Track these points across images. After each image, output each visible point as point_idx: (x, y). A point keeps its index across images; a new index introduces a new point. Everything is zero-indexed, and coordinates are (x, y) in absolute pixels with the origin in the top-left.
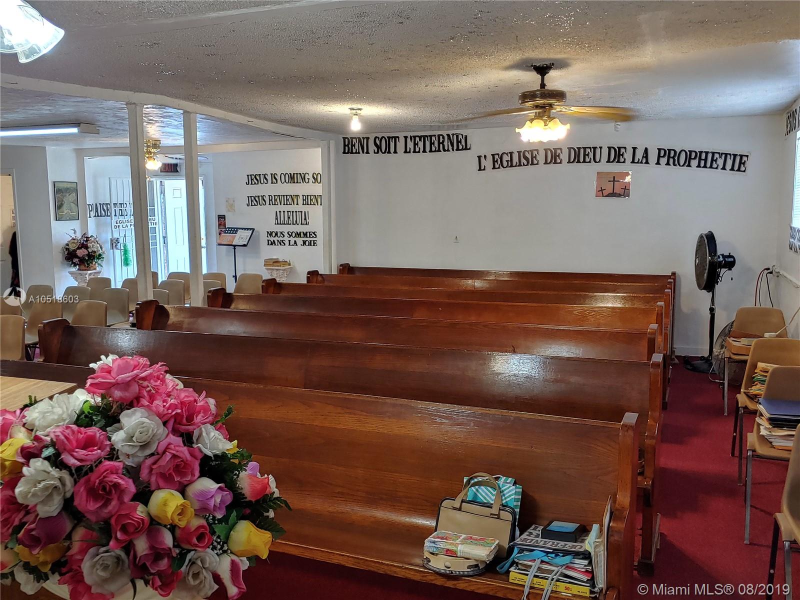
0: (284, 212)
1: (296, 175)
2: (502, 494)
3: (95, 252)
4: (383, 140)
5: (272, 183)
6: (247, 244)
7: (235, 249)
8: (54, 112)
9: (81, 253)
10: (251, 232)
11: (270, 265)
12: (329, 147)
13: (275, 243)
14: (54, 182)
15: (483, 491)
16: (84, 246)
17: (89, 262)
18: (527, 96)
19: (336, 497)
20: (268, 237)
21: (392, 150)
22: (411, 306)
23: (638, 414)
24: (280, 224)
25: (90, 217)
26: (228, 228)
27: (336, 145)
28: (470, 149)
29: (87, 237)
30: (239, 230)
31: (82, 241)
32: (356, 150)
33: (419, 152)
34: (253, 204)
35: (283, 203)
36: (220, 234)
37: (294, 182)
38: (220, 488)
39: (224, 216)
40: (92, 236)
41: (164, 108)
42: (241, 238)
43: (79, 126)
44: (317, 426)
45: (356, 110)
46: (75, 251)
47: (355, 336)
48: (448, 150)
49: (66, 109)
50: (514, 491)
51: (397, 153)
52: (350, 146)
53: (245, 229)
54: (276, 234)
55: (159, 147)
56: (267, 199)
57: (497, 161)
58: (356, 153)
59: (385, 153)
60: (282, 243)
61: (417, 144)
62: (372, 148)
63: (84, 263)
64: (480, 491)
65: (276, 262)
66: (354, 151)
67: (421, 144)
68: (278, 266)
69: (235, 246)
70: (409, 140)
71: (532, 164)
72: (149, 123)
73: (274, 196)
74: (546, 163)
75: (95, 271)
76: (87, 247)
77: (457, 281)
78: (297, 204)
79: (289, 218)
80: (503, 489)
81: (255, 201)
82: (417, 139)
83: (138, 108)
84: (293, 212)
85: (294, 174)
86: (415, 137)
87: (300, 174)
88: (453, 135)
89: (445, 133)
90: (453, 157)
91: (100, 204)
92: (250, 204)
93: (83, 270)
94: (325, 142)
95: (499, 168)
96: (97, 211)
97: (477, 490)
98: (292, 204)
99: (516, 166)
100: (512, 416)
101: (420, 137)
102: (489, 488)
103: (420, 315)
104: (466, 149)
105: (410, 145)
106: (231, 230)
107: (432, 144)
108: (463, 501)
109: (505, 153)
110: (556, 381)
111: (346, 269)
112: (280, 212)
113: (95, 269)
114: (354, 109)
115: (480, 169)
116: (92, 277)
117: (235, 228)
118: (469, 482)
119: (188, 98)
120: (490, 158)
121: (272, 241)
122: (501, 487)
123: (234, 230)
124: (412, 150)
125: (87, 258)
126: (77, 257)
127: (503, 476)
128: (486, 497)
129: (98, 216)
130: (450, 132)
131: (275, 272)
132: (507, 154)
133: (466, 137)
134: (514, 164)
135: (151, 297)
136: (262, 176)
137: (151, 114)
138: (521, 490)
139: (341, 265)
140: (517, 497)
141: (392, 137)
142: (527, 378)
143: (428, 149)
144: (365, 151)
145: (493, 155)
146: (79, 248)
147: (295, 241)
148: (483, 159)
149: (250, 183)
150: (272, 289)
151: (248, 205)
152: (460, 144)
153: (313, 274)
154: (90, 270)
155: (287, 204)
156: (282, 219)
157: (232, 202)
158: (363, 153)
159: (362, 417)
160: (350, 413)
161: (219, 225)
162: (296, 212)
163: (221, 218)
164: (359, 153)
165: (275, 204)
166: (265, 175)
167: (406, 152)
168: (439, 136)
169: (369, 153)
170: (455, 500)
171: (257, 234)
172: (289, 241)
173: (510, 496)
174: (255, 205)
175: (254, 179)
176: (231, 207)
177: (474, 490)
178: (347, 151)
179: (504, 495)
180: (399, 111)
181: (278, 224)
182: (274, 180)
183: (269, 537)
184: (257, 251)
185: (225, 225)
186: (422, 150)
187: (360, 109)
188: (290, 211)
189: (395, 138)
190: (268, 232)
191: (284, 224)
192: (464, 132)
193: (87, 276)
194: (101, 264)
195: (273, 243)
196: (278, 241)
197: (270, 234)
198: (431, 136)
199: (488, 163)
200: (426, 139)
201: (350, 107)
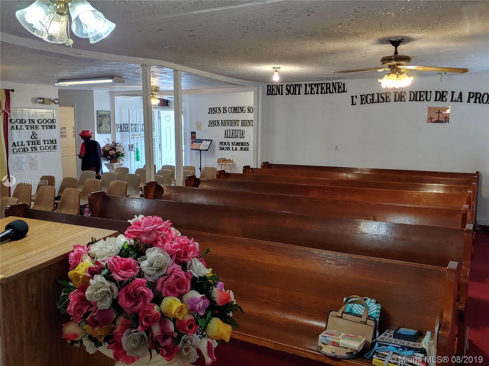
0: (230, 130)
1: (237, 108)
2: (368, 309)
3: (120, 152)
4: (292, 87)
5: (223, 113)
6: (208, 149)
7: (201, 152)
8: (100, 70)
9: (112, 152)
10: (210, 142)
11: (221, 162)
12: (258, 91)
13: (224, 149)
14: (97, 111)
15: (356, 307)
16: (113, 148)
17: (116, 158)
18: (385, 60)
19: (263, 305)
20: (220, 145)
21: (297, 92)
22: (308, 189)
23: (458, 262)
24: (228, 137)
25: (117, 132)
26: (197, 139)
27: (262, 89)
28: (346, 92)
29: (115, 144)
30: (204, 141)
31: (112, 146)
32: (275, 92)
33: (314, 94)
34: (212, 126)
35: (229, 125)
36: (192, 143)
37: (237, 112)
38: (202, 297)
39: (195, 132)
40: (118, 143)
41: (163, 68)
42: (204, 145)
43: (113, 78)
44: (251, 261)
45: (277, 68)
46: (108, 151)
47: (273, 206)
48: (333, 93)
49: (106, 69)
50: (376, 308)
51: (300, 94)
52: (271, 90)
53: (207, 140)
54: (225, 144)
55: (158, 91)
56: (220, 122)
57: (364, 99)
58: (275, 94)
59: (292, 94)
60: (228, 149)
61: (313, 89)
62: (285, 91)
63: (113, 159)
64: (354, 306)
65: (225, 160)
66: (274, 93)
67: (315, 89)
68: (225, 163)
69: (201, 150)
70: (308, 86)
71: (386, 101)
72: (153, 77)
73: (225, 120)
74: (395, 101)
75: (119, 164)
76: (115, 150)
77: (336, 174)
78: (238, 126)
79: (233, 134)
80: (369, 306)
81: (213, 123)
82: (313, 86)
83: (148, 68)
84: (235, 130)
85: (236, 107)
86: (312, 84)
87: (240, 107)
88: (336, 83)
89: (330, 82)
90: (335, 97)
91: (123, 124)
92: (210, 126)
93: (113, 163)
94: (256, 88)
95: (365, 103)
96: (121, 128)
97: (352, 306)
98: (235, 125)
99: (376, 103)
100: (376, 261)
101: (315, 85)
102: (360, 305)
103: (313, 195)
104: (344, 92)
105: (309, 89)
106: (199, 141)
107: (322, 88)
108: (343, 312)
109: (369, 94)
110: (402, 239)
111: (266, 165)
112: (228, 130)
113: (120, 162)
114: (275, 68)
115: (353, 104)
116: (118, 167)
117: (201, 140)
118: (347, 300)
119: (177, 62)
120: (359, 98)
121: (222, 148)
122: (368, 304)
123: (201, 141)
124: (310, 92)
125: (115, 156)
126: (109, 155)
127: (369, 298)
128: (358, 310)
129: (122, 131)
130: (334, 81)
131: (224, 166)
132: (370, 95)
133: (344, 84)
134: (375, 102)
135: (153, 180)
136: (217, 109)
137: (155, 72)
138: (380, 307)
139: (264, 163)
140: (378, 311)
141: (298, 85)
142: (384, 236)
143: (320, 92)
144: (280, 93)
145: (361, 96)
146: (110, 150)
147: (236, 148)
148: (354, 98)
149: (211, 113)
150: (222, 176)
151: (209, 126)
152: (340, 89)
153: (246, 168)
154: (117, 163)
155: (232, 126)
156: (229, 134)
157: (200, 124)
158: (279, 94)
159: (280, 257)
160: (272, 254)
161: (192, 138)
162: (237, 130)
163: (193, 133)
164: (276, 94)
165: (225, 126)
166: (219, 108)
167: (306, 94)
168: (327, 84)
169: (283, 95)
170: (338, 312)
171: (214, 143)
172: (233, 148)
173: (373, 311)
174: (213, 126)
175: (213, 111)
176: (199, 127)
177: (350, 306)
178: (269, 94)
179: (369, 310)
180: (303, 69)
181: (226, 137)
182: (225, 111)
183: (231, 329)
184: (213, 153)
185: (195, 138)
186: (316, 92)
187: (279, 68)
188: (234, 130)
189: (299, 85)
190: (220, 142)
191: (230, 137)
192: (343, 81)
193: (115, 166)
194: (123, 159)
195: (223, 149)
196: (226, 147)
197: (221, 143)
198: (322, 84)
199: (358, 101)
200: (319, 85)
201: (273, 67)
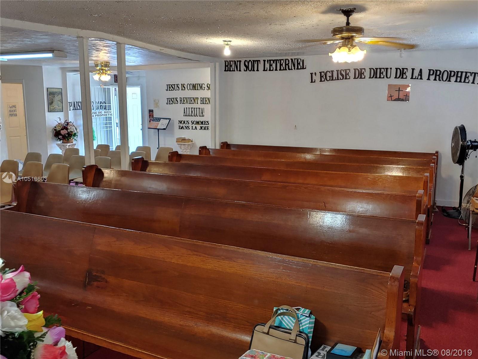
0: (189, 108)
1: (196, 85)
3: (72, 132)
4: (250, 63)
5: (182, 90)
6: (166, 128)
7: (158, 131)
9: (64, 132)
10: (168, 120)
11: (180, 142)
12: (215, 67)
13: (183, 128)
14: (47, 88)
15: (286, 319)
16: (65, 128)
17: (68, 138)
18: (337, 31)
19: (185, 314)
20: (179, 124)
21: (256, 69)
23: (403, 267)
24: (187, 116)
25: (70, 110)
26: (154, 118)
27: (219, 66)
28: (305, 68)
29: (67, 123)
30: (161, 119)
31: (64, 125)
32: (233, 69)
33: (273, 70)
34: (170, 103)
35: (188, 102)
36: (150, 122)
37: (195, 90)
39: (153, 110)
40: (70, 122)
42: (162, 124)
43: (53, 52)
44: (173, 263)
45: (227, 41)
46: (60, 131)
48: (292, 69)
49: (43, 40)
51: (259, 71)
52: (229, 66)
53: (165, 119)
54: (184, 122)
55: (109, 66)
56: (179, 100)
57: (323, 77)
58: (233, 71)
59: (251, 71)
60: (188, 128)
61: (272, 65)
62: (243, 67)
63: (65, 139)
64: (284, 319)
65: (184, 140)
66: (232, 69)
67: (274, 65)
68: (184, 142)
69: (158, 129)
70: (266, 62)
71: (346, 78)
73: (183, 98)
74: (355, 78)
75: (72, 144)
76: (67, 129)
77: (294, 154)
78: (197, 103)
79: (192, 112)
80: (301, 319)
81: (171, 101)
82: (272, 62)
83: (84, 40)
84: (194, 108)
86: (270, 60)
87: (199, 84)
88: (295, 59)
89: (289, 58)
90: (294, 73)
91: (77, 102)
93: (65, 143)
94: (213, 64)
95: (324, 81)
96: (74, 106)
97: (282, 319)
98: (194, 103)
99: (335, 80)
101: (274, 61)
102: (291, 318)
103: (266, 177)
104: (303, 68)
105: (267, 66)
106: (157, 119)
107: (281, 65)
108: (270, 328)
109: (328, 71)
111: (225, 145)
112: (187, 108)
113: (72, 142)
114: (226, 41)
115: (312, 82)
116: (71, 147)
117: (159, 118)
118: (277, 311)
119: (119, 34)
120: (318, 75)
122: (299, 317)
123: (159, 119)
124: (268, 69)
125: (67, 136)
126: (61, 135)
127: (303, 307)
129: (75, 109)
130: (293, 58)
131: (183, 146)
132: (330, 72)
133: (303, 61)
136: (176, 85)
139: (222, 143)
140: (310, 325)
141: (256, 61)
143: (278, 68)
144: (239, 69)
145: (321, 73)
146: (62, 129)
147: (196, 127)
148: (314, 75)
149: (169, 90)
150: (175, 158)
151: (167, 104)
152: (299, 65)
153: (203, 149)
154: (69, 143)
155: (191, 103)
156: (188, 113)
157: (157, 102)
158: (237, 70)
161: (150, 116)
162: (196, 108)
163: (151, 111)
164: (234, 71)
165: (184, 103)
167: (264, 70)
168: (286, 60)
169: (241, 71)
170: (265, 326)
171: (173, 122)
172: (192, 127)
173: (305, 325)
175: (171, 87)
176: (156, 104)
177: (280, 318)
178: (227, 70)
180: (256, 43)
181: (185, 116)
182: (183, 88)
184: (172, 132)
185: (153, 116)
186: (275, 69)
187: (230, 41)
189: (258, 61)
190: (179, 121)
191: (189, 116)
192: (302, 57)
193: (67, 147)
194: (76, 139)
196: (185, 126)
197: (181, 122)
198: (280, 60)
199: (317, 78)
200: (278, 61)
201: (223, 40)
